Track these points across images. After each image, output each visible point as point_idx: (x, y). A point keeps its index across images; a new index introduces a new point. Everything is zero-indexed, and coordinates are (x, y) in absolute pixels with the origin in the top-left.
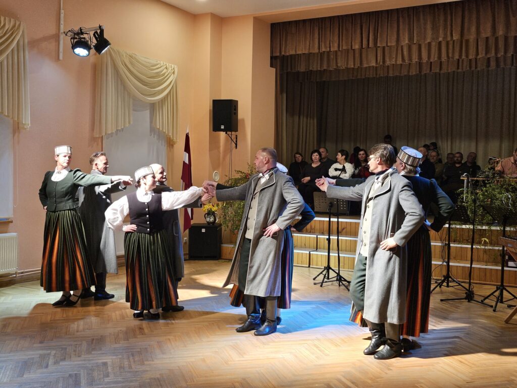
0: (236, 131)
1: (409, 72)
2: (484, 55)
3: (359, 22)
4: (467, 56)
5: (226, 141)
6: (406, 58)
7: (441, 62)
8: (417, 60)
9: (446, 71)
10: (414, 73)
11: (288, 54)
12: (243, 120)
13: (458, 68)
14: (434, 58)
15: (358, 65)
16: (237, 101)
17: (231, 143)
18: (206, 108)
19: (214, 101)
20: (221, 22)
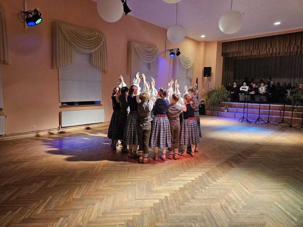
0: (211, 76)
2: (296, 50)
3: (253, 41)
5: (207, 79)
6: (268, 52)
7: (280, 53)
8: (271, 52)
9: (281, 55)
11: (227, 52)
12: (213, 73)
15: (250, 54)
16: (211, 67)
17: (209, 80)
18: (201, 70)
19: (204, 68)
20: (207, 43)
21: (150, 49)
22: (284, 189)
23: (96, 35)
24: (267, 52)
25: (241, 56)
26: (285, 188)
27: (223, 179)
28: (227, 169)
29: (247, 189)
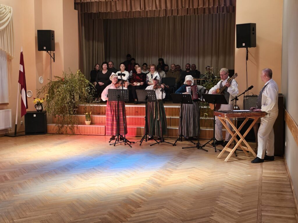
0: (54, 50)
1: (159, 15)
4: (193, 6)
6: (158, 6)
7: (178, 10)
8: (164, 8)
9: (181, 15)
10: (162, 16)
11: (85, 1)
12: (58, 43)
13: (188, 14)
14: (174, 7)
15: (129, 10)
16: (54, 31)
17: (51, 58)
19: (38, 31)
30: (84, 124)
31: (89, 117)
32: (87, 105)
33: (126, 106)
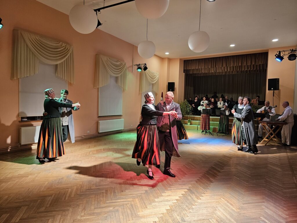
2: (246, 70)
3: (211, 60)
4: (242, 69)
12: (176, 88)
14: (232, 70)
16: (175, 83)
18: (165, 85)
19: (168, 83)
20: (170, 60)
21: (118, 63)
22: (264, 202)
23: (63, 46)
24: (222, 71)
25: (200, 73)
26: (264, 200)
27: (206, 196)
28: (207, 185)
29: (231, 205)
30: (187, 124)
31: (189, 121)
32: (189, 116)
33: (210, 117)
